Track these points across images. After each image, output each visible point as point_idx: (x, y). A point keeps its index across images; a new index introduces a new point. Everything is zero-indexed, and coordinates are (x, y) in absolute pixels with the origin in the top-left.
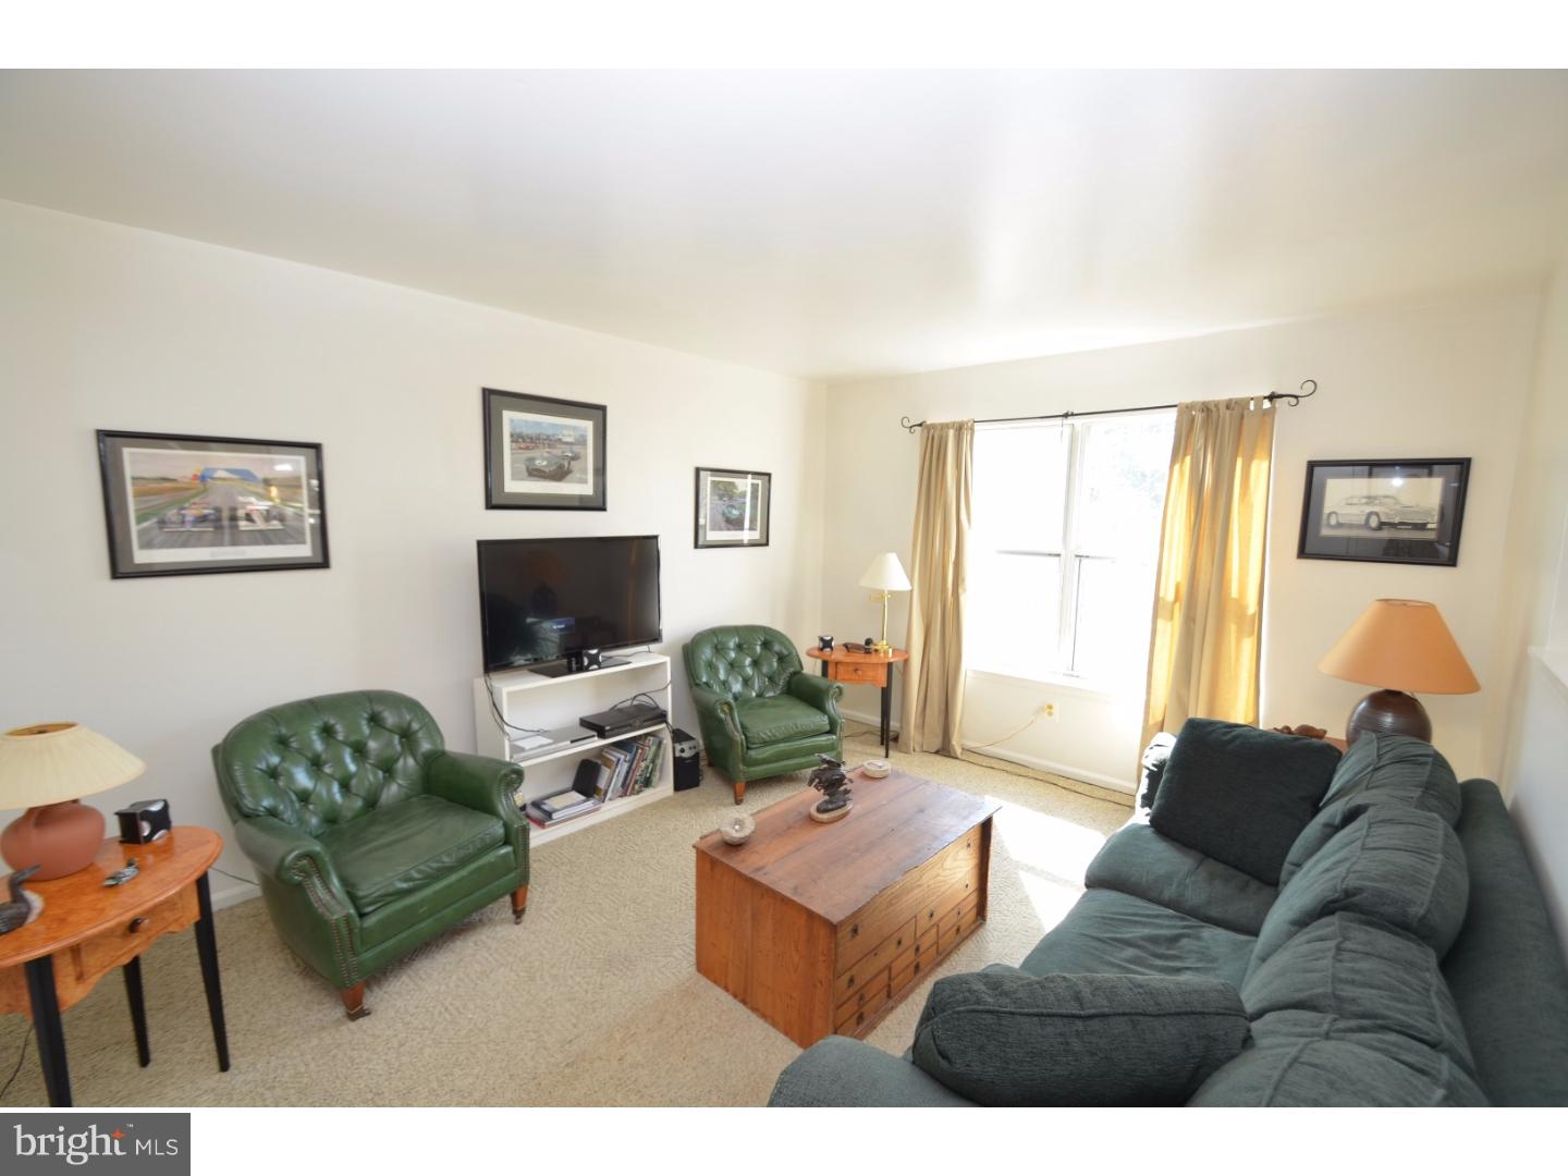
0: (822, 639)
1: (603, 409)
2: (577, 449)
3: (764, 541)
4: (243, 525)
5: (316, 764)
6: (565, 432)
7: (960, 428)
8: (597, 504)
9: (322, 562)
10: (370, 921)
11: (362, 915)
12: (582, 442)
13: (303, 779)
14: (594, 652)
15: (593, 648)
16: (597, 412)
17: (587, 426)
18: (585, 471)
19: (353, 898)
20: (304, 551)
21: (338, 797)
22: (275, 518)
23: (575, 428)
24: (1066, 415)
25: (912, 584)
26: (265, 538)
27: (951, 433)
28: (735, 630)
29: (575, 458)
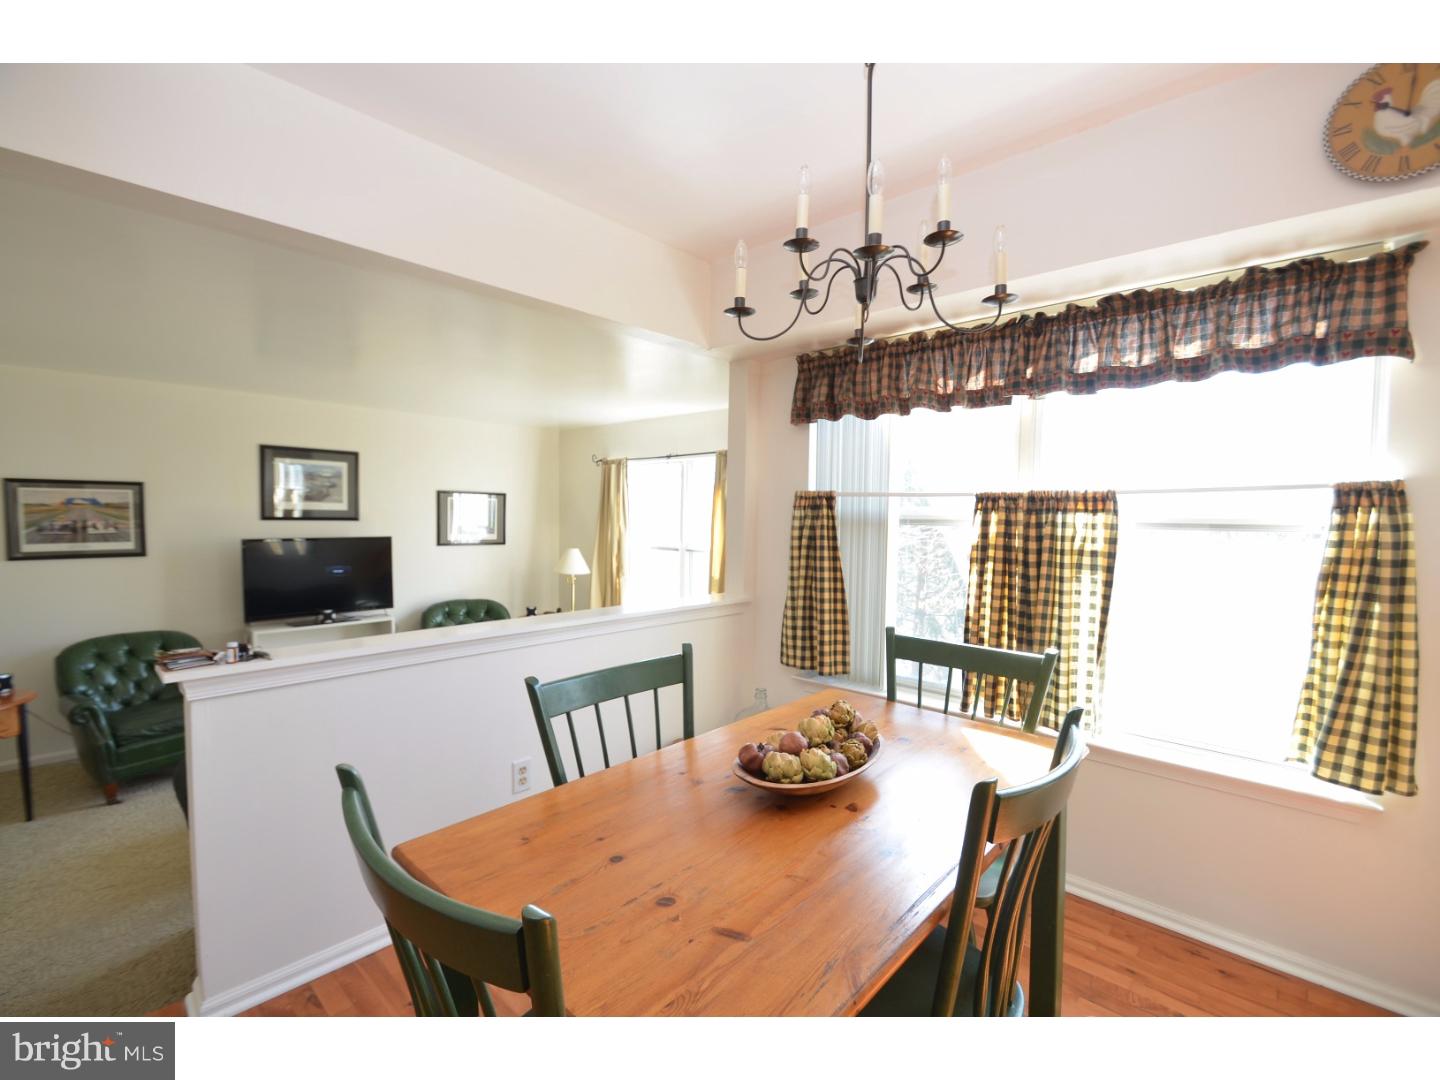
0: (528, 609)
1: (355, 455)
2: (334, 480)
3: (502, 541)
4: (91, 531)
5: (121, 672)
6: (325, 470)
7: (619, 463)
8: (352, 516)
9: (141, 552)
10: (123, 750)
11: (118, 745)
12: (338, 475)
13: (112, 680)
14: (328, 611)
15: (328, 609)
16: (352, 458)
17: (343, 466)
18: (340, 494)
19: (115, 736)
20: (130, 546)
21: (132, 691)
22: (111, 526)
23: (331, 467)
24: (669, 457)
25: (590, 568)
26: (105, 538)
27: (614, 467)
28: (467, 603)
29: (333, 486)
